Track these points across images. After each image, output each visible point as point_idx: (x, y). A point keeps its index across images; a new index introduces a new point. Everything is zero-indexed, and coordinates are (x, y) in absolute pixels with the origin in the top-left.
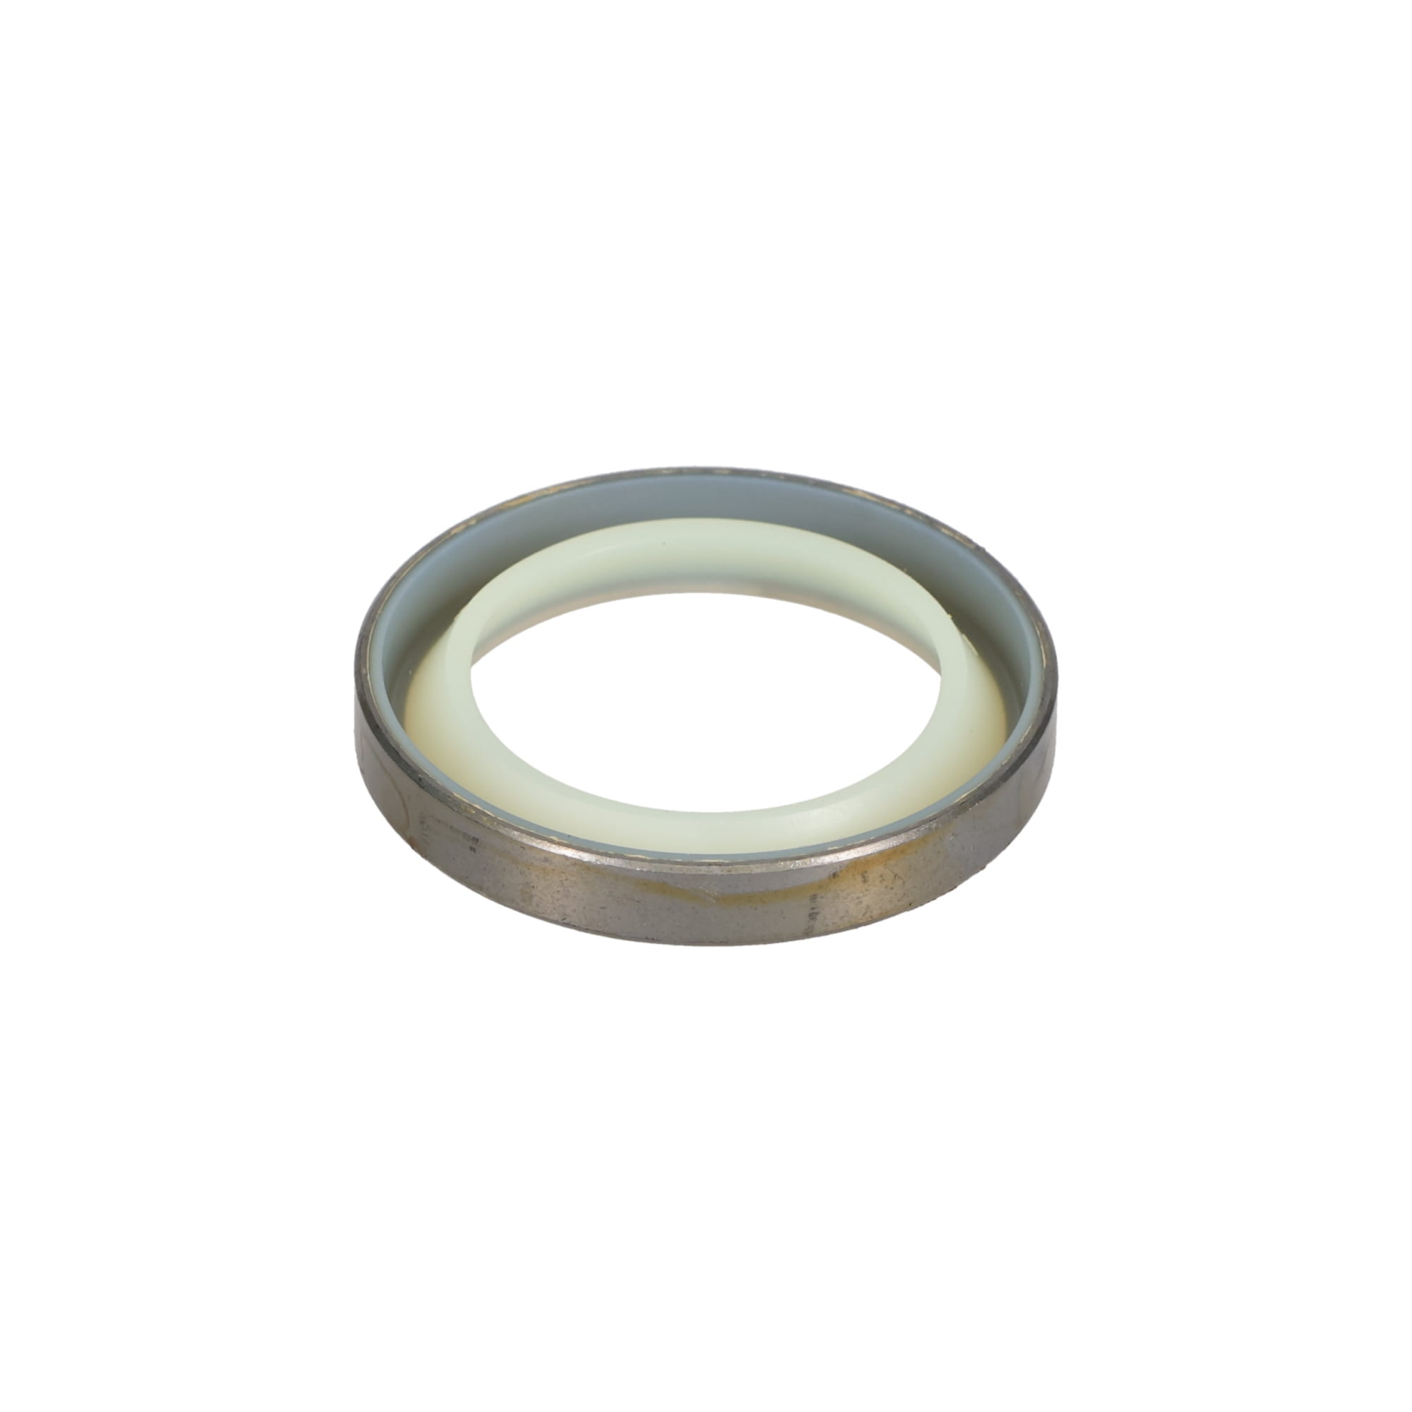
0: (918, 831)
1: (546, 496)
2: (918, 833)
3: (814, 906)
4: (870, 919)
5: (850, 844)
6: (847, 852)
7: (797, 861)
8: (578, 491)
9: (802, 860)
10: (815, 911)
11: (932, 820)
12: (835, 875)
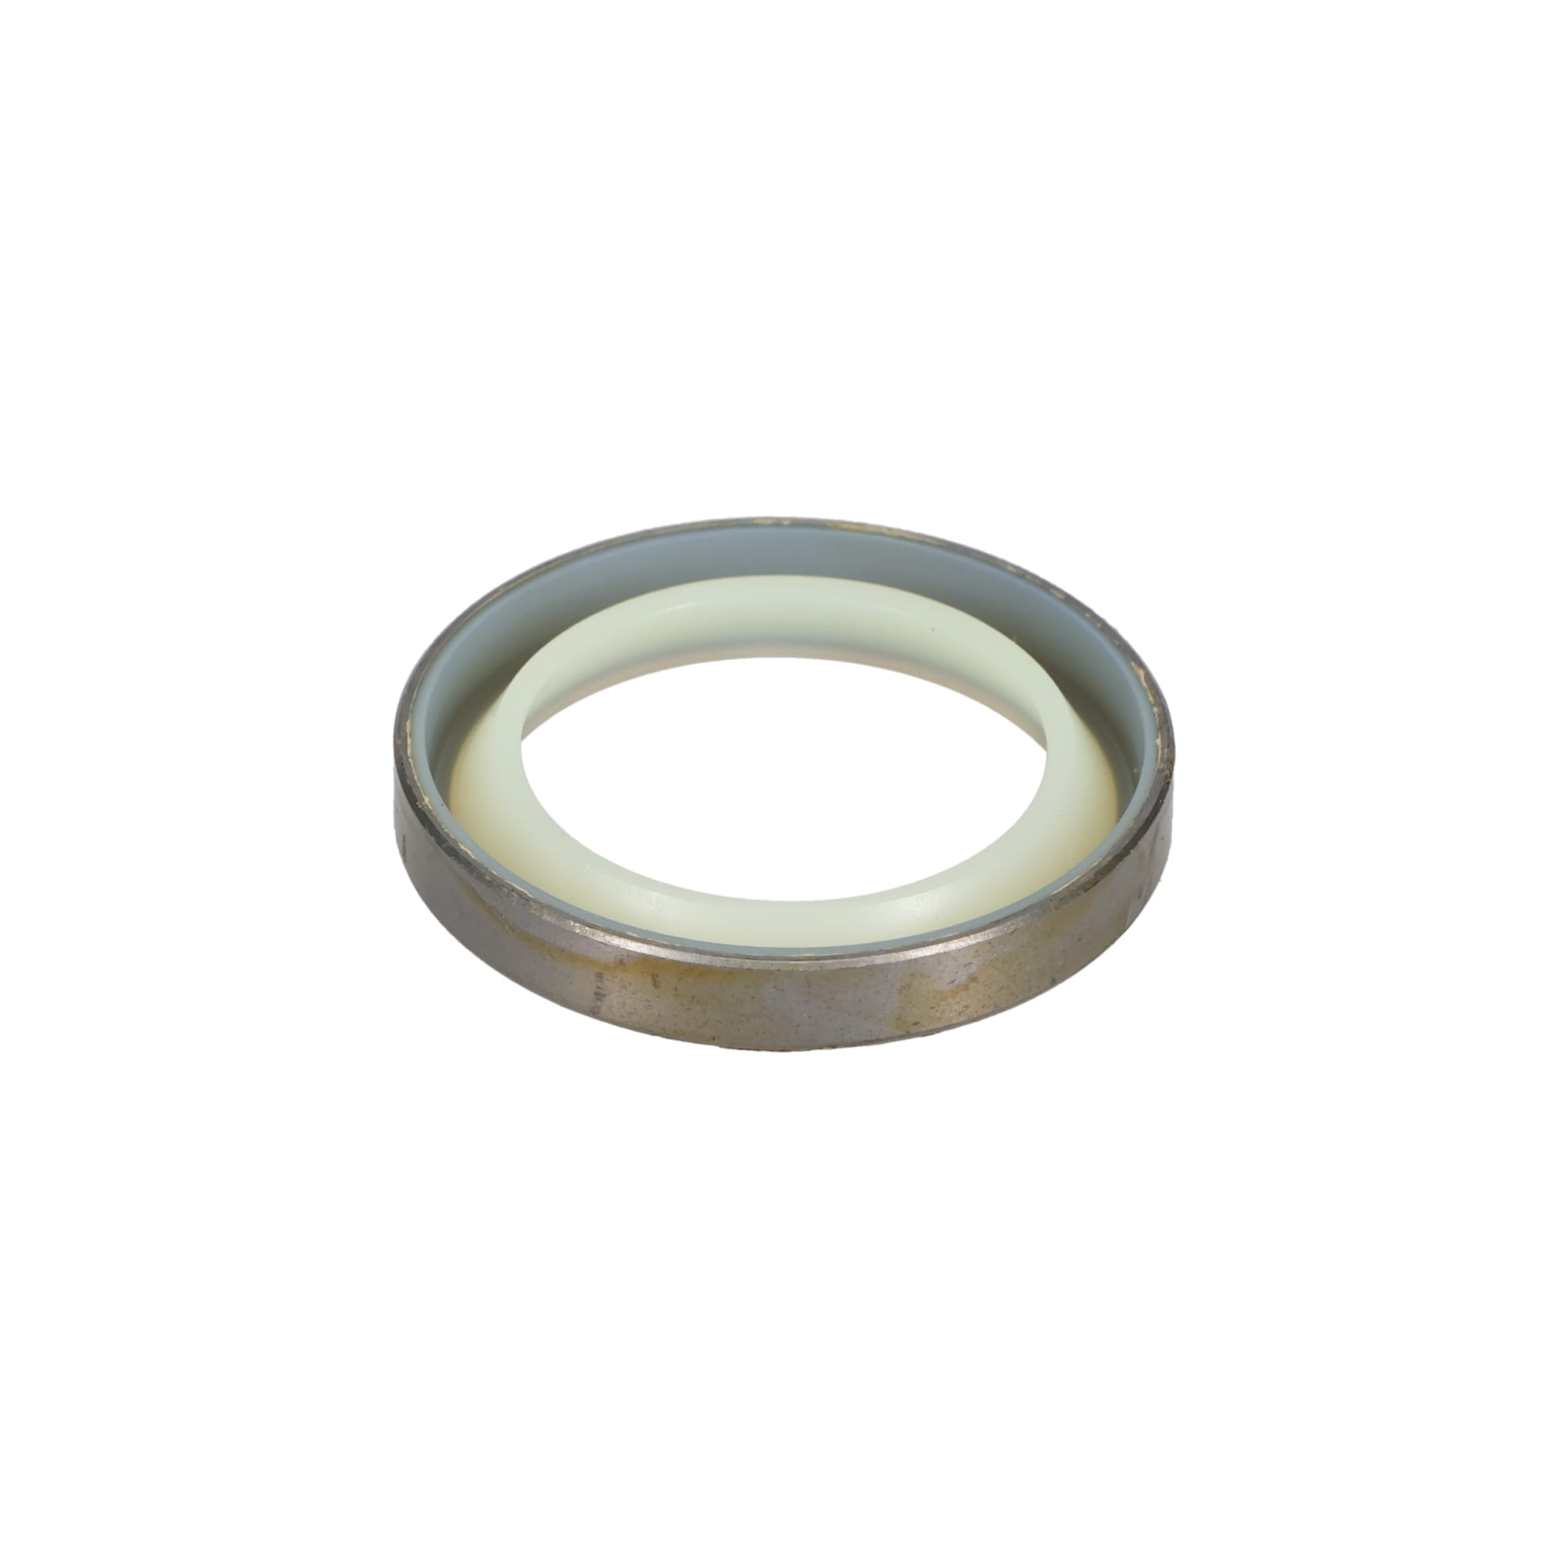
0: (727, 961)
1: (882, 534)
2: (725, 963)
3: (600, 986)
4: (663, 1032)
5: (650, 939)
6: (639, 944)
7: (587, 928)
8: (915, 545)
9: (593, 930)
10: (601, 991)
11: (748, 958)
12: (621, 962)
